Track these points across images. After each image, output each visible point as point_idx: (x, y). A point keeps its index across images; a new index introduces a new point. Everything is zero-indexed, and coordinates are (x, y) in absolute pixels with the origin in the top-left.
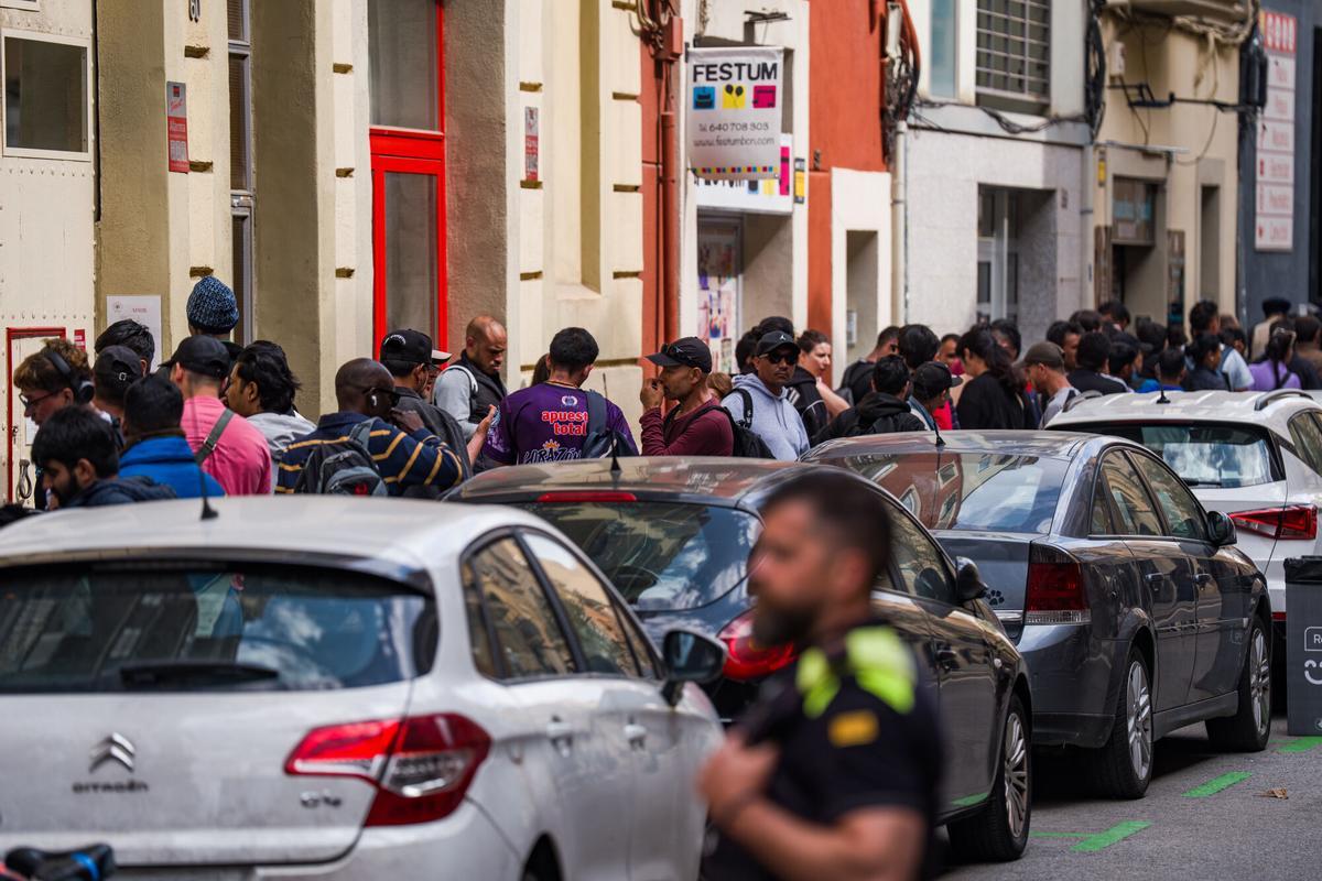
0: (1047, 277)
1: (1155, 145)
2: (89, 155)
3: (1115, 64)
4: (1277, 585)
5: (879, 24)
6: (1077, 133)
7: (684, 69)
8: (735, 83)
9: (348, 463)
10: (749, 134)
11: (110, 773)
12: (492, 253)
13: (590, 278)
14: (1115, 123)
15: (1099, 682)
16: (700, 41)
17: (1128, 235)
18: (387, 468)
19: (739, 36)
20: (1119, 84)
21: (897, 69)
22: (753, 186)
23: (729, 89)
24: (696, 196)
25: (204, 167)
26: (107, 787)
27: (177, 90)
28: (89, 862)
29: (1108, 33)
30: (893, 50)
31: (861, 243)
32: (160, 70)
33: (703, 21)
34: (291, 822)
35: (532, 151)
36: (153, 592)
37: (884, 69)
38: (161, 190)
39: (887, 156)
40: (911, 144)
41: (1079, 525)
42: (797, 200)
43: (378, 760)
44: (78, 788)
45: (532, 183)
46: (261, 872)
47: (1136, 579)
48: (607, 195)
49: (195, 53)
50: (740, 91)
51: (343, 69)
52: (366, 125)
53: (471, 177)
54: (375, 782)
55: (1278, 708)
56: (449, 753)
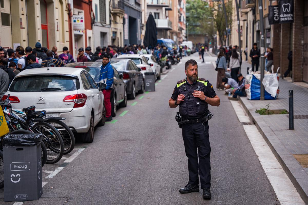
0: (107, 42)
1: (116, 28)
2: (11, 27)
3: (112, 19)
4: (144, 75)
5: (90, 14)
6: (109, 26)
7: (72, 18)
8: (78, 19)
9: (51, 63)
10: (80, 25)
11: (41, 101)
12: (54, 38)
13: (63, 42)
14: (113, 25)
15: (131, 86)
16: (74, 15)
17: (114, 38)
18: (56, 63)
19: (77, 14)
20: (113, 21)
21: (92, 19)
22: (79, 31)
23: (78, 20)
24: (74, 32)
25: (24, 28)
26: (41, 103)
27: (21, 19)
28: (43, 113)
29: (111, 15)
30: (92, 16)
31: (90, 38)
32: (19, 16)
33: (74, 12)
34: (64, 107)
35: (58, 27)
36: (50, 79)
37: (91, 19)
38: (20, 31)
39: (91, 28)
40: (94, 27)
41: (128, 69)
42: (84, 33)
43: (75, 100)
44: (37, 103)
45: (58, 31)
46: (61, 113)
47: (133, 75)
48: (65, 32)
49: (23, 14)
50: (79, 20)
51: (38, 17)
52: (41, 24)
53: (51, 30)
54: (75, 102)
55: (144, 89)
56: (83, 98)
